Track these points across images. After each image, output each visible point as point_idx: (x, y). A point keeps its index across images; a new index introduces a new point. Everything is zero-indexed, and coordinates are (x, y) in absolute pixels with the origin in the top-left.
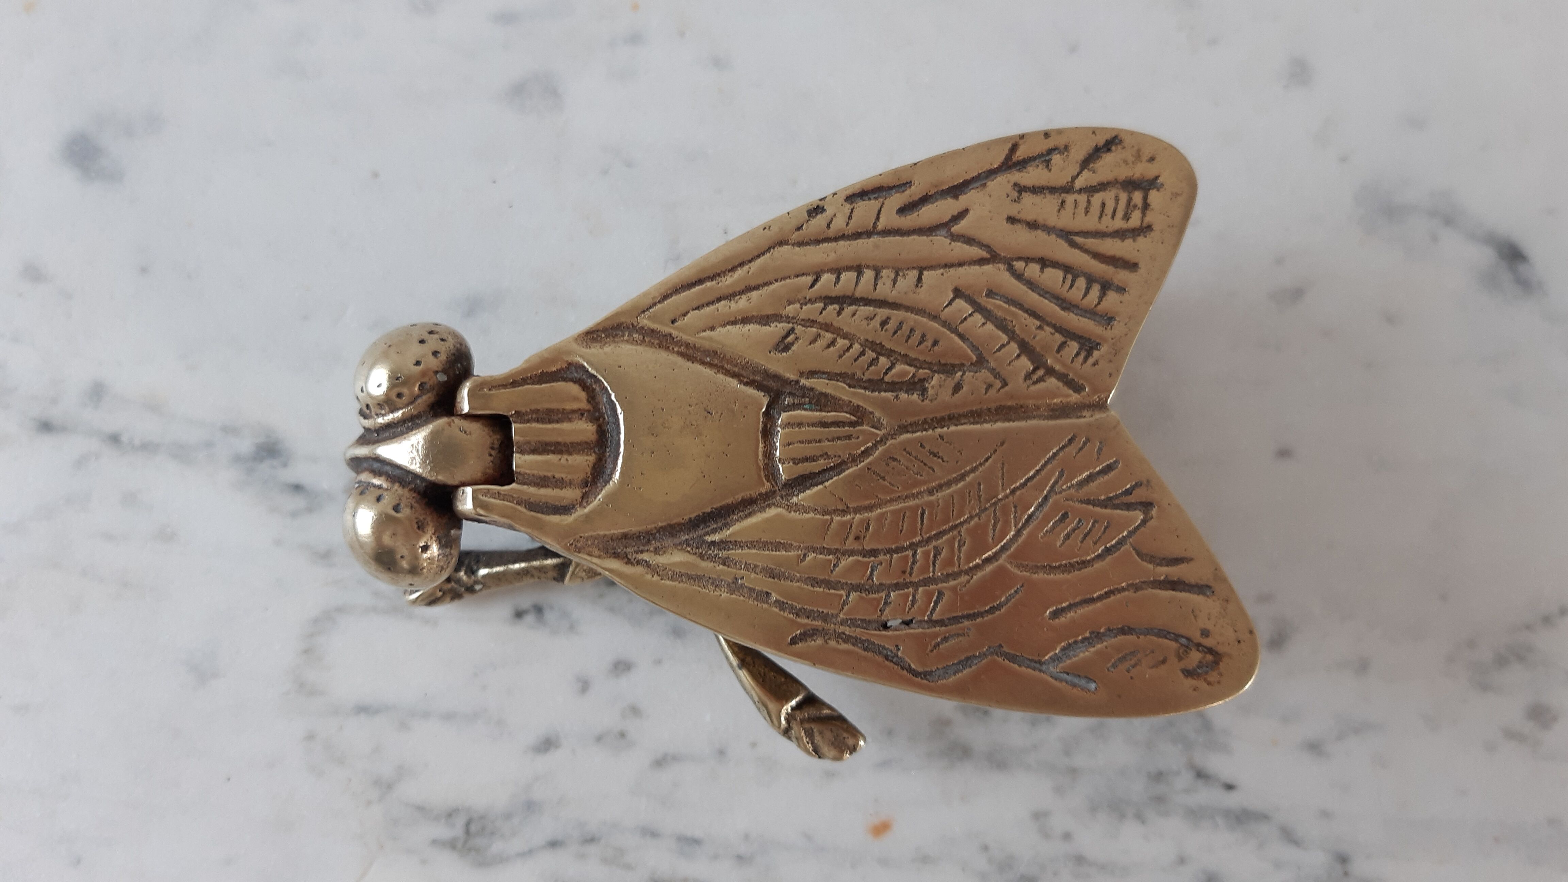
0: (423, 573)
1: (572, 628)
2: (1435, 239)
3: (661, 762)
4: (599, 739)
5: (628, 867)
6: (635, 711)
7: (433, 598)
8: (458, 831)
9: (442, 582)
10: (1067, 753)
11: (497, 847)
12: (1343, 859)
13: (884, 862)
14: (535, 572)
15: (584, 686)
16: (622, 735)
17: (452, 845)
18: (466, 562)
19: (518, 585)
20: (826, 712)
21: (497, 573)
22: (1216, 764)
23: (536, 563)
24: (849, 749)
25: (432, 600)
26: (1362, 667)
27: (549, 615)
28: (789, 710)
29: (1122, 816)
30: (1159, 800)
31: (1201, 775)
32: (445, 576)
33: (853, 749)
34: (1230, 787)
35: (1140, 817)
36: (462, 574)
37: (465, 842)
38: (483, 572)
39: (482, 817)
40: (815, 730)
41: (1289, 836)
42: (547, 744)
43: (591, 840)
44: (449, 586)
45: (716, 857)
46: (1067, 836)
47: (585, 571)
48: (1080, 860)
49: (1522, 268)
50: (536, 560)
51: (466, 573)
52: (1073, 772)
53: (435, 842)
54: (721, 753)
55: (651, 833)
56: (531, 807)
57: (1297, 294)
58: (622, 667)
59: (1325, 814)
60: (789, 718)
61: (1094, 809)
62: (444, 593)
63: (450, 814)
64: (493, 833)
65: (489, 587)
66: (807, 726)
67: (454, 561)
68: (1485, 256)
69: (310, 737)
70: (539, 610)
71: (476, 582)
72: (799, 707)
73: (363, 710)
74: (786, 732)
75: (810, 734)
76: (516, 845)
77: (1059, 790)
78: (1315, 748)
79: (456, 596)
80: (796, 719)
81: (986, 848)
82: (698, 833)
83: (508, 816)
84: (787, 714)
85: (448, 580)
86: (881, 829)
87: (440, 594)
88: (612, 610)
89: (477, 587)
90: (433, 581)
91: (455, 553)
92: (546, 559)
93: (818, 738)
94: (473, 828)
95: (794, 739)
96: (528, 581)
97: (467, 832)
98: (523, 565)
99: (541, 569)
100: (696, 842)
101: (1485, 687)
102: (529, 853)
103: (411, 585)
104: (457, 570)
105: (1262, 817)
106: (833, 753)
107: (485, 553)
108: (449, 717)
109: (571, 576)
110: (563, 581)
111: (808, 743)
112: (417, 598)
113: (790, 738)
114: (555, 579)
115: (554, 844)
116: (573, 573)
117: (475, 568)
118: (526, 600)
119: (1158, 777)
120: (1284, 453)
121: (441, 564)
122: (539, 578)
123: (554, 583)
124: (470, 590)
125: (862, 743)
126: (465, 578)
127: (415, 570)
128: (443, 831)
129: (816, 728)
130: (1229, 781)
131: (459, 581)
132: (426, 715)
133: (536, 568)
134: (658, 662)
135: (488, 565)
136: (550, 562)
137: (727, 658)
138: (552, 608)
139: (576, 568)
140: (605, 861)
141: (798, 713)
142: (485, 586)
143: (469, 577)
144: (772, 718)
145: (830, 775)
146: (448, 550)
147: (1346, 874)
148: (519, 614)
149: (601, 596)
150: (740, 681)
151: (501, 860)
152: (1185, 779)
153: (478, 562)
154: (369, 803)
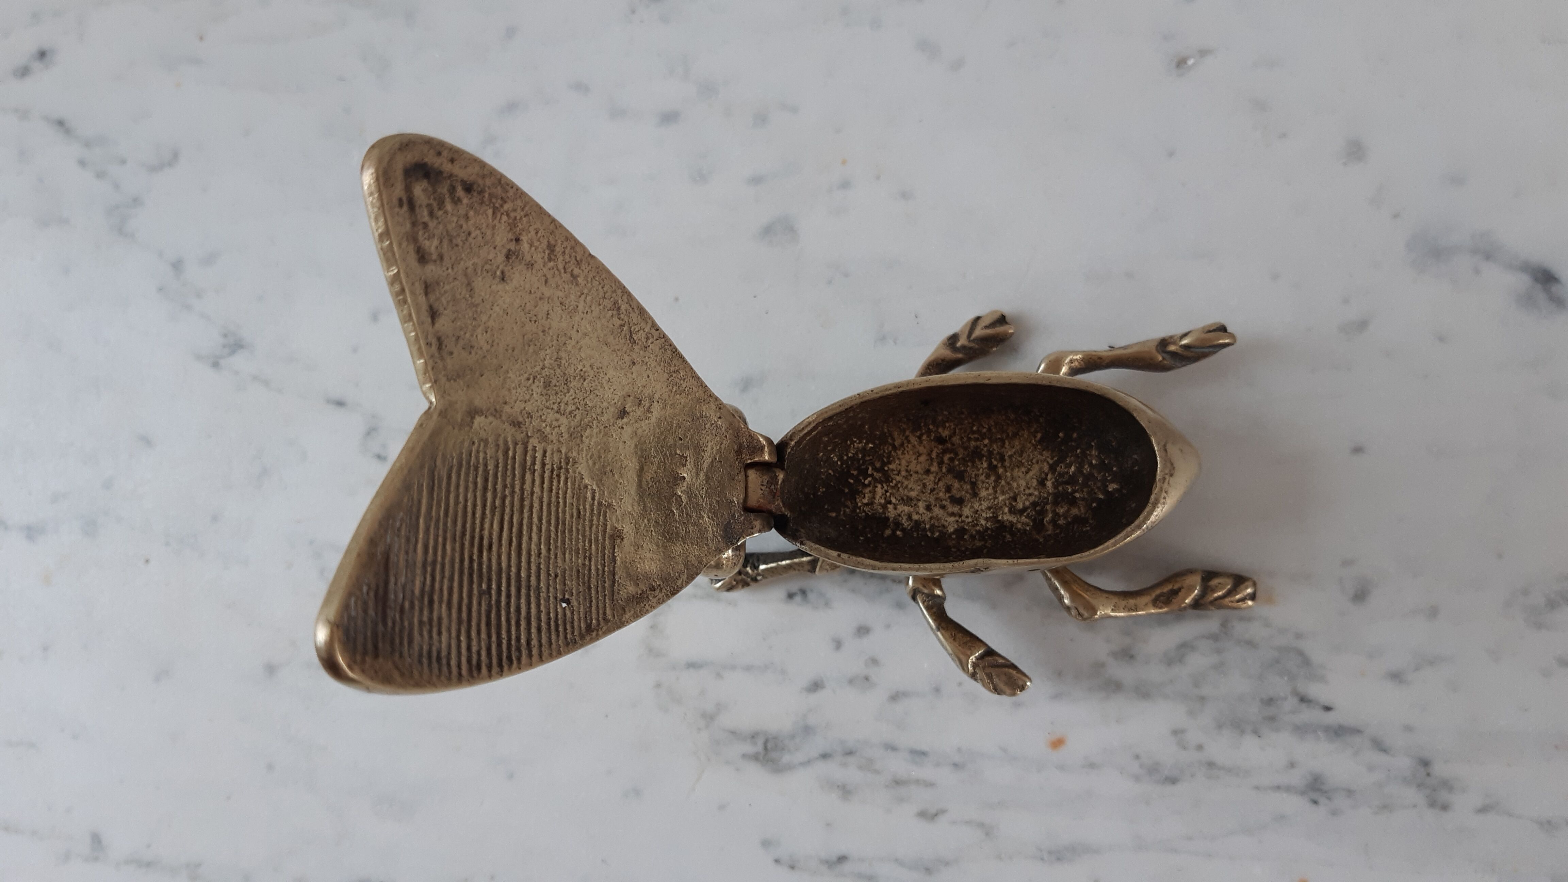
0: (723, 568)
1: (827, 604)
2: (1477, 271)
3: (895, 697)
4: (851, 681)
5: (877, 772)
6: (874, 661)
7: (730, 586)
8: (760, 748)
9: (736, 574)
10: (1197, 685)
11: (786, 758)
12: (1425, 763)
13: (1061, 768)
14: (796, 567)
15: (838, 644)
16: (867, 679)
17: (755, 758)
18: (751, 561)
19: (785, 575)
20: (1001, 661)
21: (772, 568)
22: (1315, 690)
23: (796, 560)
24: (1019, 688)
25: (730, 588)
26: (1433, 612)
27: (811, 596)
28: (974, 660)
29: (1243, 732)
30: (1272, 719)
31: (1304, 700)
32: (737, 570)
33: (1023, 688)
34: (1328, 709)
35: (1256, 733)
36: (748, 569)
37: (765, 755)
38: (762, 567)
39: (775, 738)
40: (993, 674)
41: (1379, 746)
42: (816, 686)
43: (850, 753)
44: (740, 577)
45: (938, 765)
46: (1200, 747)
47: (828, 564)
48: (1211, 765)
49: (1555, 288)
50: (796, 558)
51: (751, 568)
52: (1202, 699)
53: (744, 756)
54: (937, 690)
55: (891, 748)
56: (807, 730)
57: (1362, 325)
58: (863, 631)
59: (1408, 729)
60: (975, 665)
61: (1220, 727)
62: (737, 583)
63: (754, 736)
64: (783, 749)
65: (766, 578)
66: (988, 670)
67: (742, 560)
68: (1522, 281)
69: (658, 685)
70: (803, 592)
71: (759, 574)
72: (981, 658)
73: (692, 665)
74: (973, 676)
75: (990, 677)
76: (799, 757)
77: (1191, 713)
78: (1396, 677)
79: (746, 584)
80: (979, 667)
81: (1137, 757)
82: (924, 747)
83: (793, 737)
84: (973, 662)
85: (740, 573)
86: (1058, 743)
87: (734, 583)
88: (853, 591)
89: (759, 578)
90: (730, 573)
91: (742, 554)
92: (803, 557)
93: (996, 680)
94: (769, 746)
95: (979, 681)
96: (792, 572)
97: (766, 748)
98: (788, 562)
99: (801, 564)
100: (924, 754)
101: (1539, 626)
102: (808, 763)
103: (716, 575)
104: (745, 566)
105: (1356, 731)
106: (1008, 691)
107: (762, 554)
108: (748, 668)
109: (820, 569)
110: (815, 572)
111: (989, 683)
112: (720, 586)
113: (976, 680)
114: (809, 571)
115: (825, 756)
116: (821, 567)
117: (756, 564)
118: (794, 586)
119: (1270, 701)
120: (1358, 450)
121: (734, 561)
122: (799, 570)
123: (810, 574)
124: (755, 580)
125: (1028, 683)
126: (750, 571)
127: (718, 566)
128: (749, 749)
129: (994, 671)
130: (1326, 704)
131: (747, 574)
132: (733, 668)
133: (796, 564)
134: (888, 626)
135: (766, 563)
136: (805, 559)
137: (929, 623)
138: (812, 591)
139: (822, 563)
140: (860, 768)
141: (980, 661)
142: (764, 577)
143: (753, 571)
144: (963, 666)
145: (1018, 705)
146: (738, 552)
147: (1428, 775)
148: (791, 596)
149: (845, 581)
150: (939, 640)
151: (790, 767)
152: (1292, 702)
153: (758, 560)
154: (699, 729)
